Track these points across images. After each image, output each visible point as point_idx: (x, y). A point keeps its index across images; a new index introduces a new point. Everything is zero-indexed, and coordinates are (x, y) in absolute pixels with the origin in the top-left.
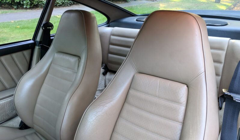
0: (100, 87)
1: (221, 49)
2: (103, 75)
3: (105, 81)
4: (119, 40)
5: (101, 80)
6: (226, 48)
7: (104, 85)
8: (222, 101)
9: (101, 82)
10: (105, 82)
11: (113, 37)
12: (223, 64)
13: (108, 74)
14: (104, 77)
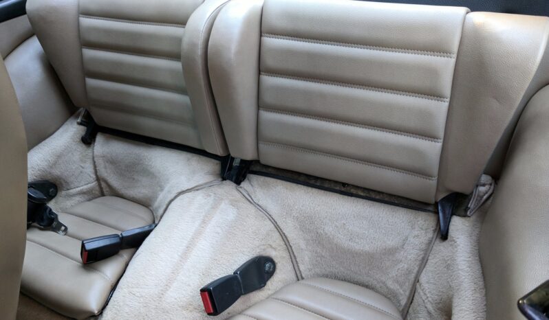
0: (83, 183)
1: (437, 49)
2: (84, 146)
3: (94, 162)
4: (108, 32)
5: (82, 161)
6: (455, 47)
7: (94, 176)
8: (447, 212)
9: (83, 168)
10: (95, 167)
11: (86, 22)
12: (448, 100)
13: (100, 139)
14: (89, 151)
